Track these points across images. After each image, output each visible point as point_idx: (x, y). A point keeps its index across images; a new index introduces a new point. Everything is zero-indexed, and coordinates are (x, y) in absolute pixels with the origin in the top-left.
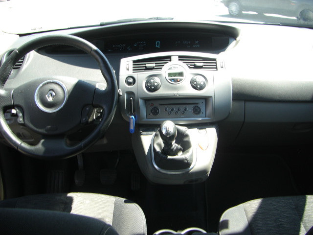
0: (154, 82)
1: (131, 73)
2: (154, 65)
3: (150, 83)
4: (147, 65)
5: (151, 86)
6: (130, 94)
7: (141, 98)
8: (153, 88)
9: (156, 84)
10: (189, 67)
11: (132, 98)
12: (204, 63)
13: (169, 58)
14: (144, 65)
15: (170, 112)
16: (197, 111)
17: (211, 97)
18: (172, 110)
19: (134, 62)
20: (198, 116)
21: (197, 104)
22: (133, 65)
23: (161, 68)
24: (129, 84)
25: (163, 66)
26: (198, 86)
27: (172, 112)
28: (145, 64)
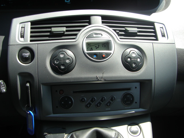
0: (64, 59)
1: (27, 41)
2: (64, 29)
3: (58, 60)
4: (54, 29)
5: (59, 65)
6: (26, 76)
7: (43, 84)
8: (62, 67)
9: (67, 61)
10: (117, 33)
11: (28, 85)
12: (138, 28)
13: (87, 19)
14: (49, 30)
15: (90, 104)
16: (128, 101)
17: (150, 81)
18: (92, 101)
19: (33, 23)
20: (130, 107)
21: (129, 89)
22: (31, 28)
23: (76, 35)
24: (24, 59)
25: (79, 30)
26: (134, 65)
27: (92, 104)
28: (50, 27)
